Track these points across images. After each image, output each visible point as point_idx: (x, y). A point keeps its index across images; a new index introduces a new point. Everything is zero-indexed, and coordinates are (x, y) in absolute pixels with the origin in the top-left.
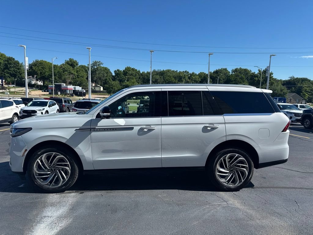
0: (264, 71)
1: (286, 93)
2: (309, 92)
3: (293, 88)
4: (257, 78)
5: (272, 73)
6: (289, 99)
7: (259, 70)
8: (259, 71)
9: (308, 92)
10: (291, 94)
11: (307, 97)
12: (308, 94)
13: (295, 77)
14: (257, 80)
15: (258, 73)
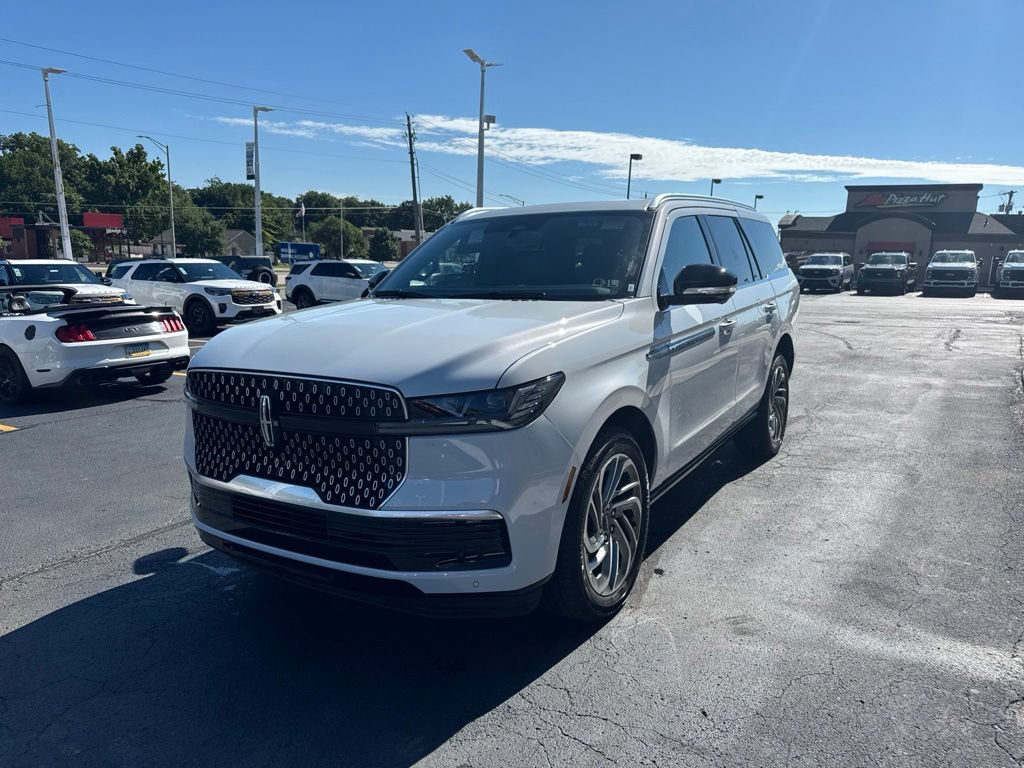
0: (131, 152)
1: (221, 230)
2: (274, 229)
3: (230, 215)
4: (112, 177)
5: (159, 163)
6: (230, 247)
7: (114, 149)
8: (116, 154)
9: (270, 227)
10: (234, 232)
11: (271, 242)
12: (272, 234)
13: (224, 182)
14: (114, 183)
15: (112, 159)
